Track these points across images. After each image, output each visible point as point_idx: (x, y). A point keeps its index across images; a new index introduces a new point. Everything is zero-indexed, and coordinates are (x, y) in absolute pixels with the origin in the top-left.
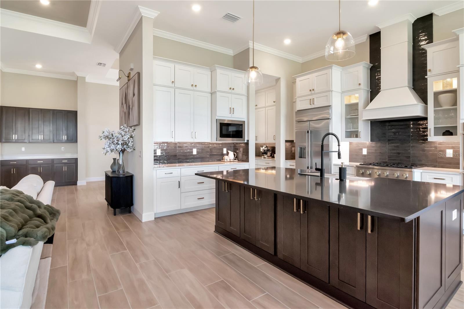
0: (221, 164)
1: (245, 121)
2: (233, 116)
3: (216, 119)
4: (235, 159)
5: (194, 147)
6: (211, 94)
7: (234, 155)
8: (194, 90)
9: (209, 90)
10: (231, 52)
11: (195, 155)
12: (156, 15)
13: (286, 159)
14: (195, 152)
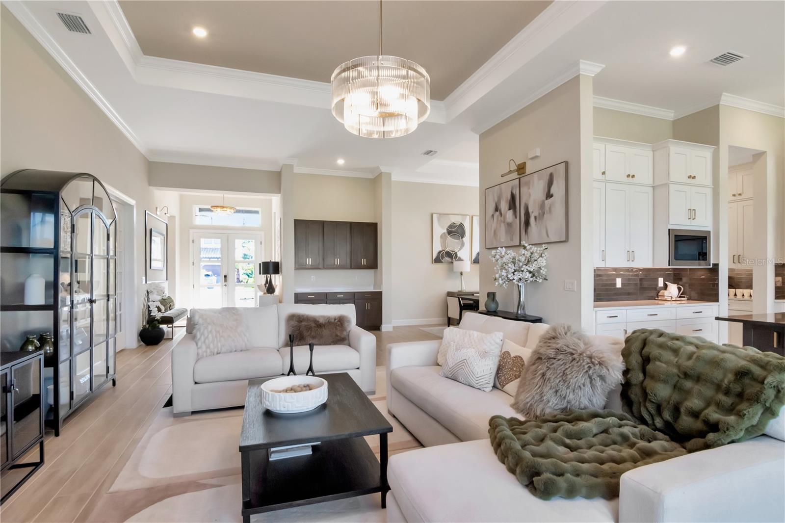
0: (658, 304)
1: (710, 231)
2: (694, 222)
3: (669, 230)
4: (680, 297)
5: (619, 276)
6: (653, 187)
7: (679, 289)
8: (630, 184)
9: (650, 182)
10: (669, 115)
11: (620, 288)
12: (598, 70)
13: (777, 298)
14: (619, 283)
